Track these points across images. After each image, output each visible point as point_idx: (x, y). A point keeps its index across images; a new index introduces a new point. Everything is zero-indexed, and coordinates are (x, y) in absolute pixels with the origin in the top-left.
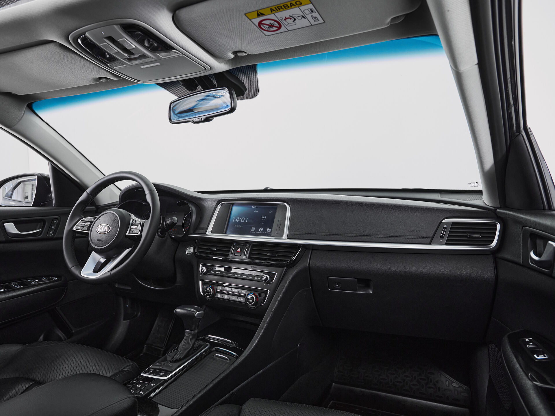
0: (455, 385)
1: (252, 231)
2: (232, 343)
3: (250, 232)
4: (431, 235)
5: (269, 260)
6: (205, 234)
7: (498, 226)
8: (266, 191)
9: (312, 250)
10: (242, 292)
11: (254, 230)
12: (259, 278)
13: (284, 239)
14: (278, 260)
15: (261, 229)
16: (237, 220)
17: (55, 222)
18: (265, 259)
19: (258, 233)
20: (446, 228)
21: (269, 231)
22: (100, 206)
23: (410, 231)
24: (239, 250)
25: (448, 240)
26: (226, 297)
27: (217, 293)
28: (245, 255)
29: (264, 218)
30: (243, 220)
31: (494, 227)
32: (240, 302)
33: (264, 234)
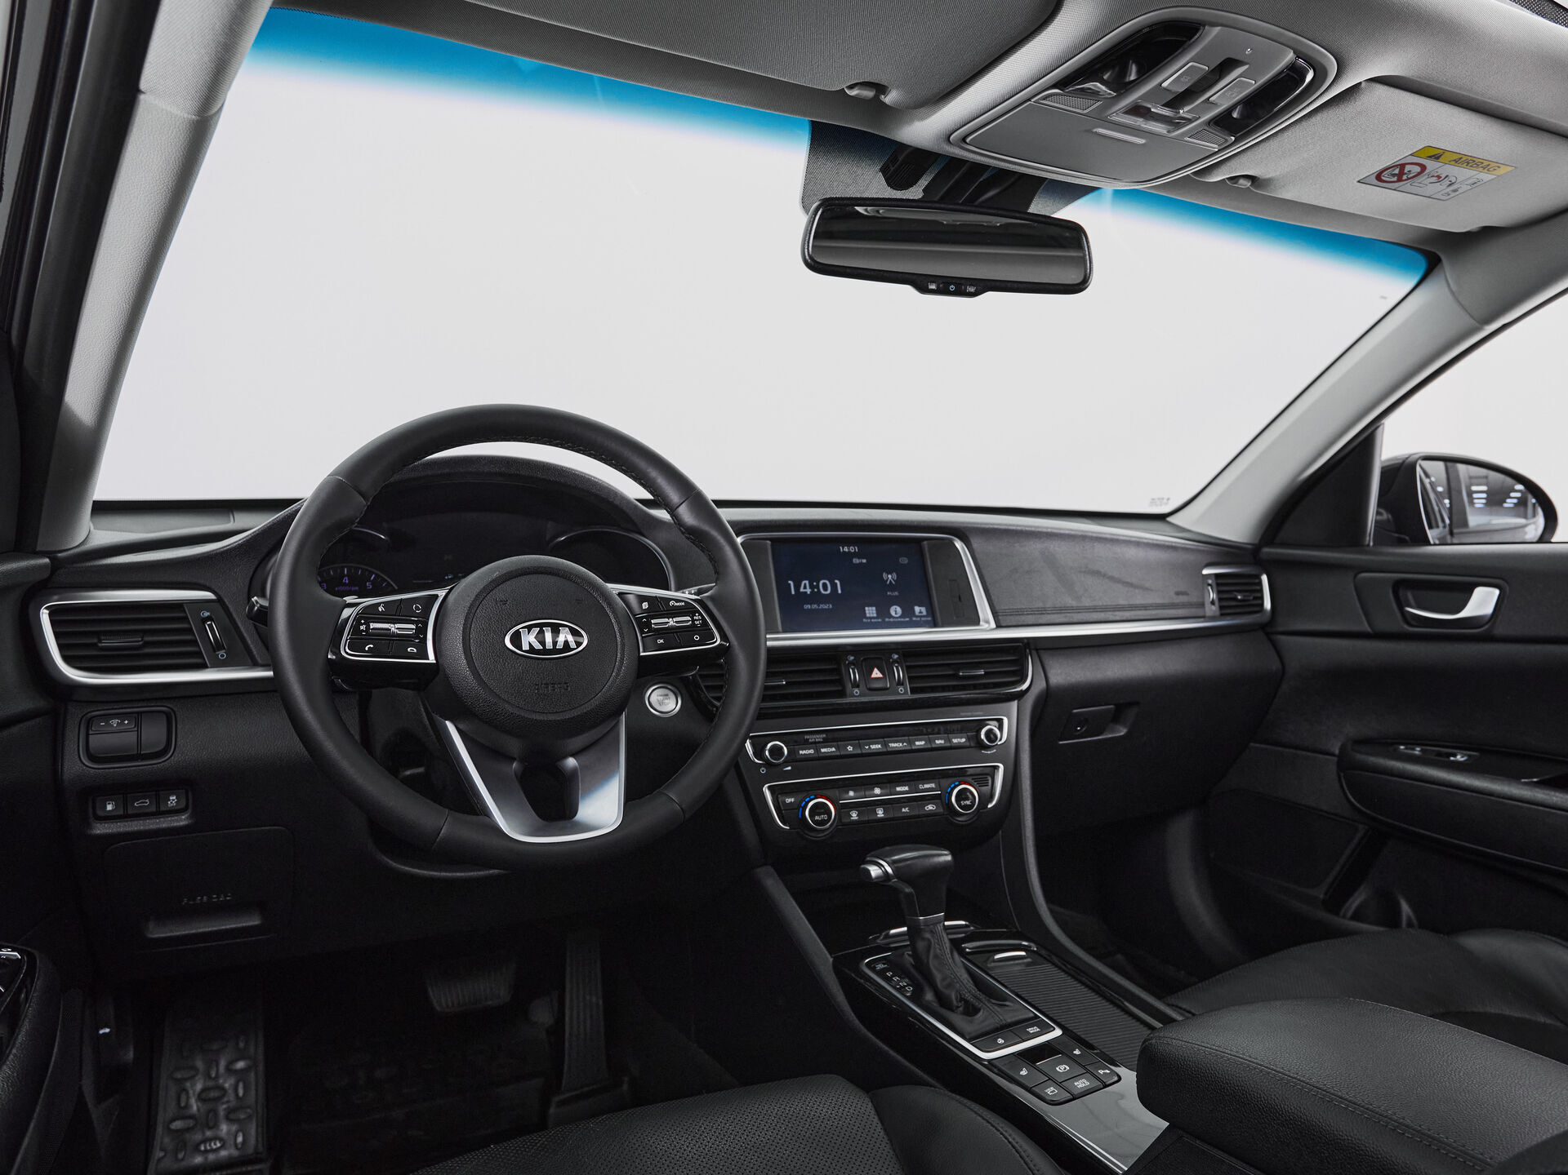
1: (871, 618)
2: (968, 926)
3: (864, 620)
4: (1202, 600)
5: (967, 687)
9: (1037, 650)
10: (927, 786)
11: (875, 615)
12: (964, 740)
13: (986, 630)
14: (986, 686)
15: (896, 610)
16: (805, 588)
18: (957, 688)
19: (892, 620)
20: (1210, 586)
21: (920, 612)
23: (1178, 594)
24: (876, 674)
25: (1221, 608)
26: (880, 813)
27: (843, 809)
28: (900, 683)
29: (890, 578)
30: (825, 587)
31: (1257, 581)
32: (931, 814)
33: (909, 621)
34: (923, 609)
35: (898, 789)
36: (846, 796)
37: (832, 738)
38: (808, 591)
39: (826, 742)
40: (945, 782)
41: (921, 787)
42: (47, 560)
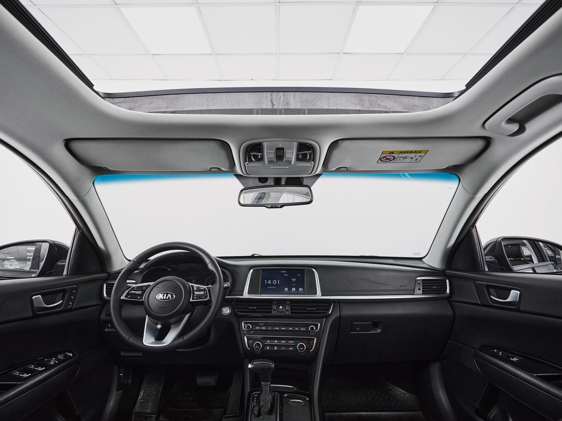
0: (407, 395)
1: (286, 291)
2: (293, 388)
3: (284, 292)
4: (413, 289)
5: (309, 313)
6: (242, 295)
7: (447, 281)
8: (253, 257)
9: (339, 303)
10: (291, 342)
12: (305, 329)
13: (319, 296)
14: (316, 313)
15: (294, 289)
16: (269, 282)
17: (74, 292)
18: (305, 313)
19: (292, 292)
20: (420, 283)
21: (301, 290)
22: (111, 273)
23: (401, 286)
24: (281, 307)
25: (423, 291)
26: (276, 348)
27: (264, 346)
28: (287, 311)
29: (294, 280)
30: (275, 282)
31: (445, 282)
32: (291, 351)
33: (297, 293)
34: (302, 289)
35: (282, 342)
36: (266, 342)
37: (266, 325)
38: (270, 283)
39: (264, 326)
40: (296, 341)
41: (289, 342)
42: (107, 274)
